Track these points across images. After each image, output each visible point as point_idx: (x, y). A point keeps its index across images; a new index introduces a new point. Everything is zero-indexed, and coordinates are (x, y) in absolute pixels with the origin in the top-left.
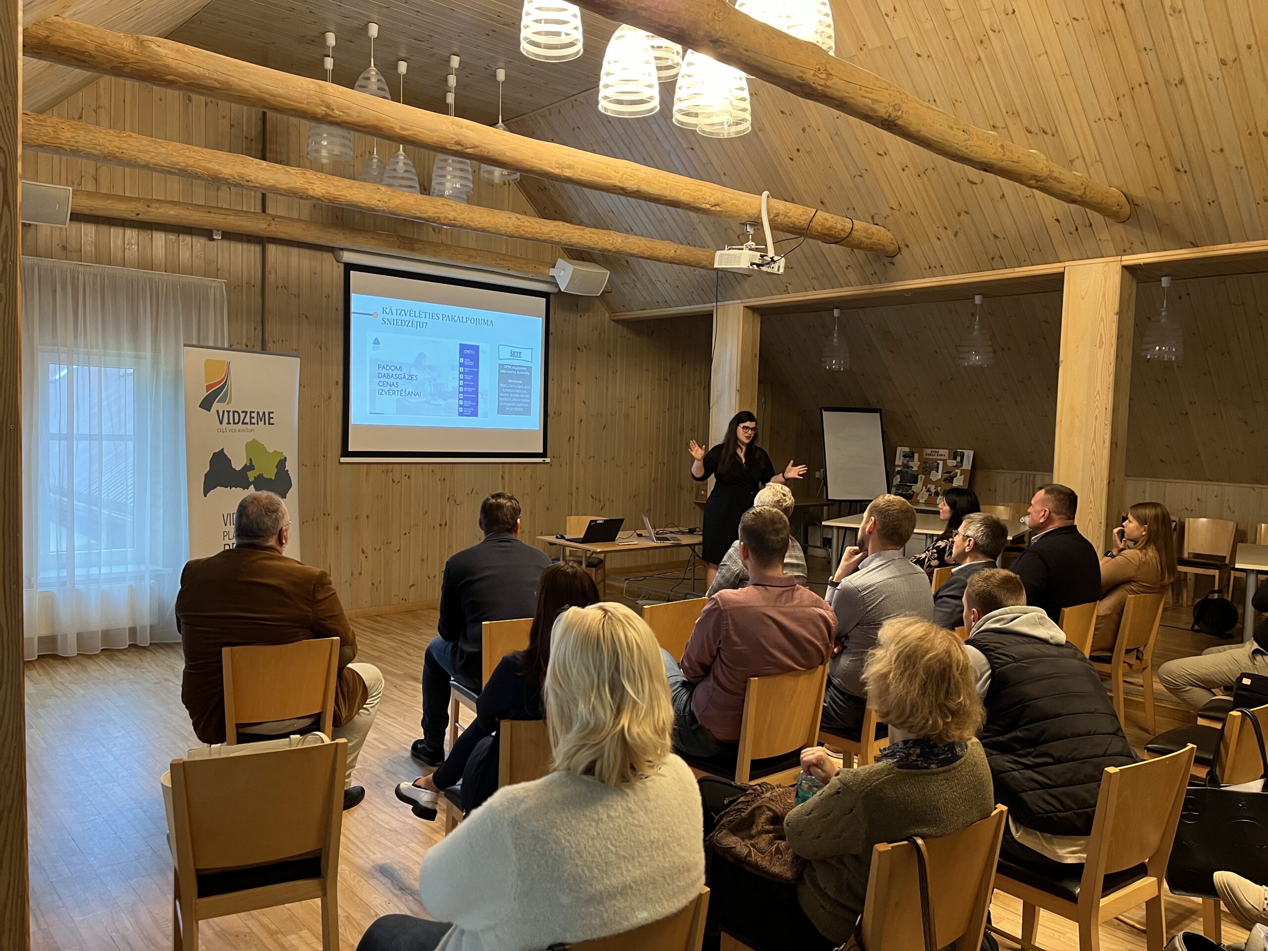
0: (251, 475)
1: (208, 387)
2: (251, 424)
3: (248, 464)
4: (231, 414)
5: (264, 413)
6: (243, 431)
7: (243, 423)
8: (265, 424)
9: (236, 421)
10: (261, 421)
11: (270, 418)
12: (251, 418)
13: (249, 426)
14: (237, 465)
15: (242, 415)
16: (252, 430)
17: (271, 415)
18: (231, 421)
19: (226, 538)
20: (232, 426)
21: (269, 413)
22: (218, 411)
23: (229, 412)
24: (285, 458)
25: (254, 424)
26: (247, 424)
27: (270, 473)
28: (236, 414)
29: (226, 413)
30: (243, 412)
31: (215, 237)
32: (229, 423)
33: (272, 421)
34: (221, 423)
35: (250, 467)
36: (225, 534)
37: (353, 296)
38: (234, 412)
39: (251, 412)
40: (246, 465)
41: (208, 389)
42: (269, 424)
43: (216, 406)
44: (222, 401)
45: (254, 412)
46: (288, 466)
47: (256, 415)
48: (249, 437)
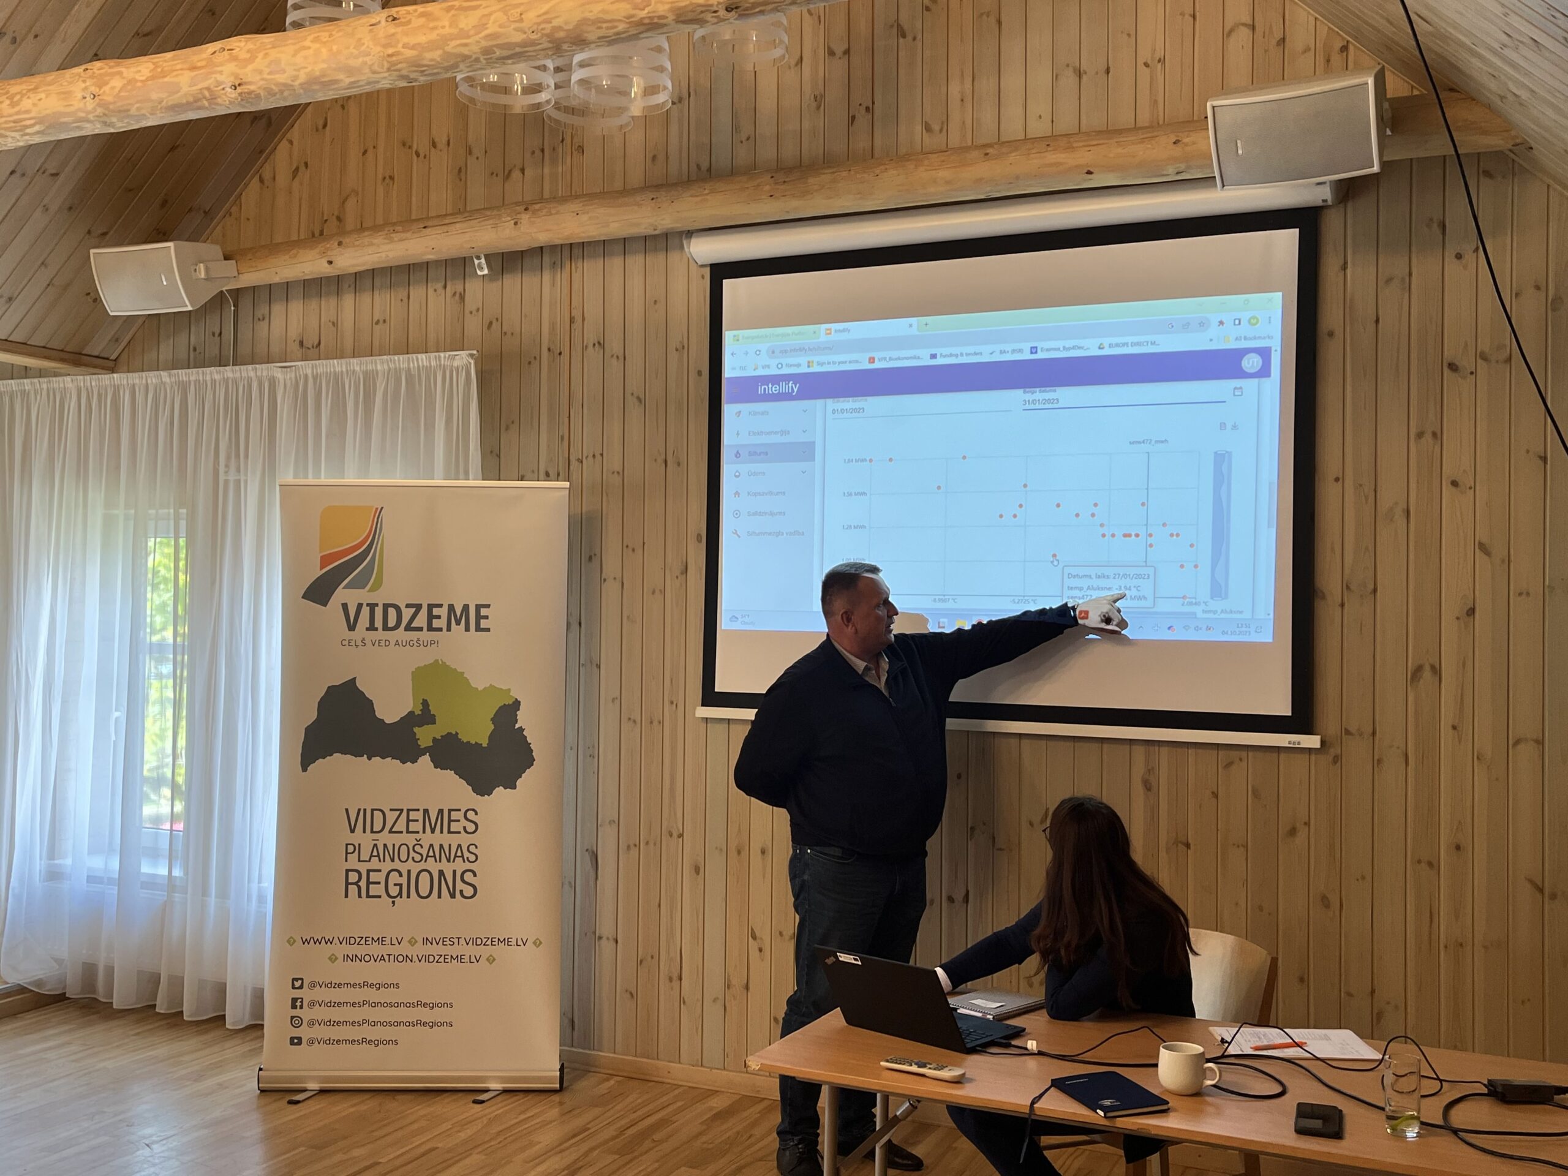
0: (425, 736)
1: (325, 560)
2: (430, 628)
3: (418, 712)
4: (379, 611)
5: (466, 608)
6: (410, 643)
7: (408, 628)
8: (467, 629)
9: (392, 622)
10: (458, 623)
11: (479, 617)
12: (431, 617)
13: (425, 635)
14: (390, 713)
15: (407, 613)
16: (433, 643)
17: (483, 612)
18: (378, 623)
19: (353, 858)
20: (380, 634)
21: (478, 607)
22: (345, 606)
23: (372, 607)
24: (517, 704)
25: (440, 630)
26: (420, 629)
27: (477, 733)
28: (392, 612)
29: (366, 611)
30: (408, 606)
31: (479, 273)
32: (372, 627)
33: (484, 624)
34: (352, 627)
35: (424, 716)
36: (351, 848)
38: (386, 607)
39: (431, 607)
40: (411, 713)
41: (323, 563)
42: (478, 629)
43: (342, 594)
44: (360, 584)
45: (441, 606)
46: (523, 720)
47: (443, 612)
48: (423, 657)
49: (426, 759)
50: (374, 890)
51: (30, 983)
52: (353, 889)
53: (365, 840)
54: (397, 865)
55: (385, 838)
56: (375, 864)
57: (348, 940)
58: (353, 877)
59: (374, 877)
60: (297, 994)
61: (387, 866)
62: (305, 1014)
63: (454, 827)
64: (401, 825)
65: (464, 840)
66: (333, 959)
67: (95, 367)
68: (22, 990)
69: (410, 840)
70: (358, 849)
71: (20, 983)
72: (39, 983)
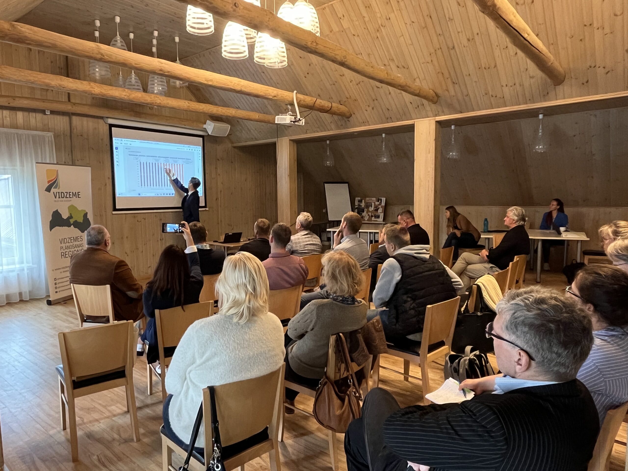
0: (72, 221)
4: (60, 194)
5: (76, 193)
6: (66, 201)
7: (66, 197)
8: (76, 197)
9: (63, 196)
10: (74, 196)
11: (78, 195)
12: (70, 195)
13: (69, 199)
14: (65, 216)
15: (65, 194)
16: (70, 201)
17: (79, 194)
19: (62, 249)
20: (61, 199)
22: (54, 193)
23: (59, 193)
24: (87, 213)
25: (71, 198)
27: (81, 220)
28: (63, 194)
30: (65, 192)
31: (47, 113)
32: (59, 198)
34: (56, 198)
35: (71, 217)
37: (114, 139)
38: (61, 193)
39: (69, 193)
40: (69, 216)
41: (48, 183)
42: (78, 197)
43: (53, 190)
44: (56, 187)
45: (71, 192)
46: (88, 217)
48: (69, 204)
49: (72, 226)
50: (67, 256)
52: (63, 256)
53: (63, 245)
54: (70, 250)
55: (67, 244)
56: (66, 250)
57: (63, 268)
58: (63, 254)
59: (66, 253)
60: (55, 282)
61: (68, 250)
62: (57, 286)
63: (79, 240)
64: (70, 241)
65: (80, 242)
66: (61, 273)
69: (71, 244)
70: (62, 247)
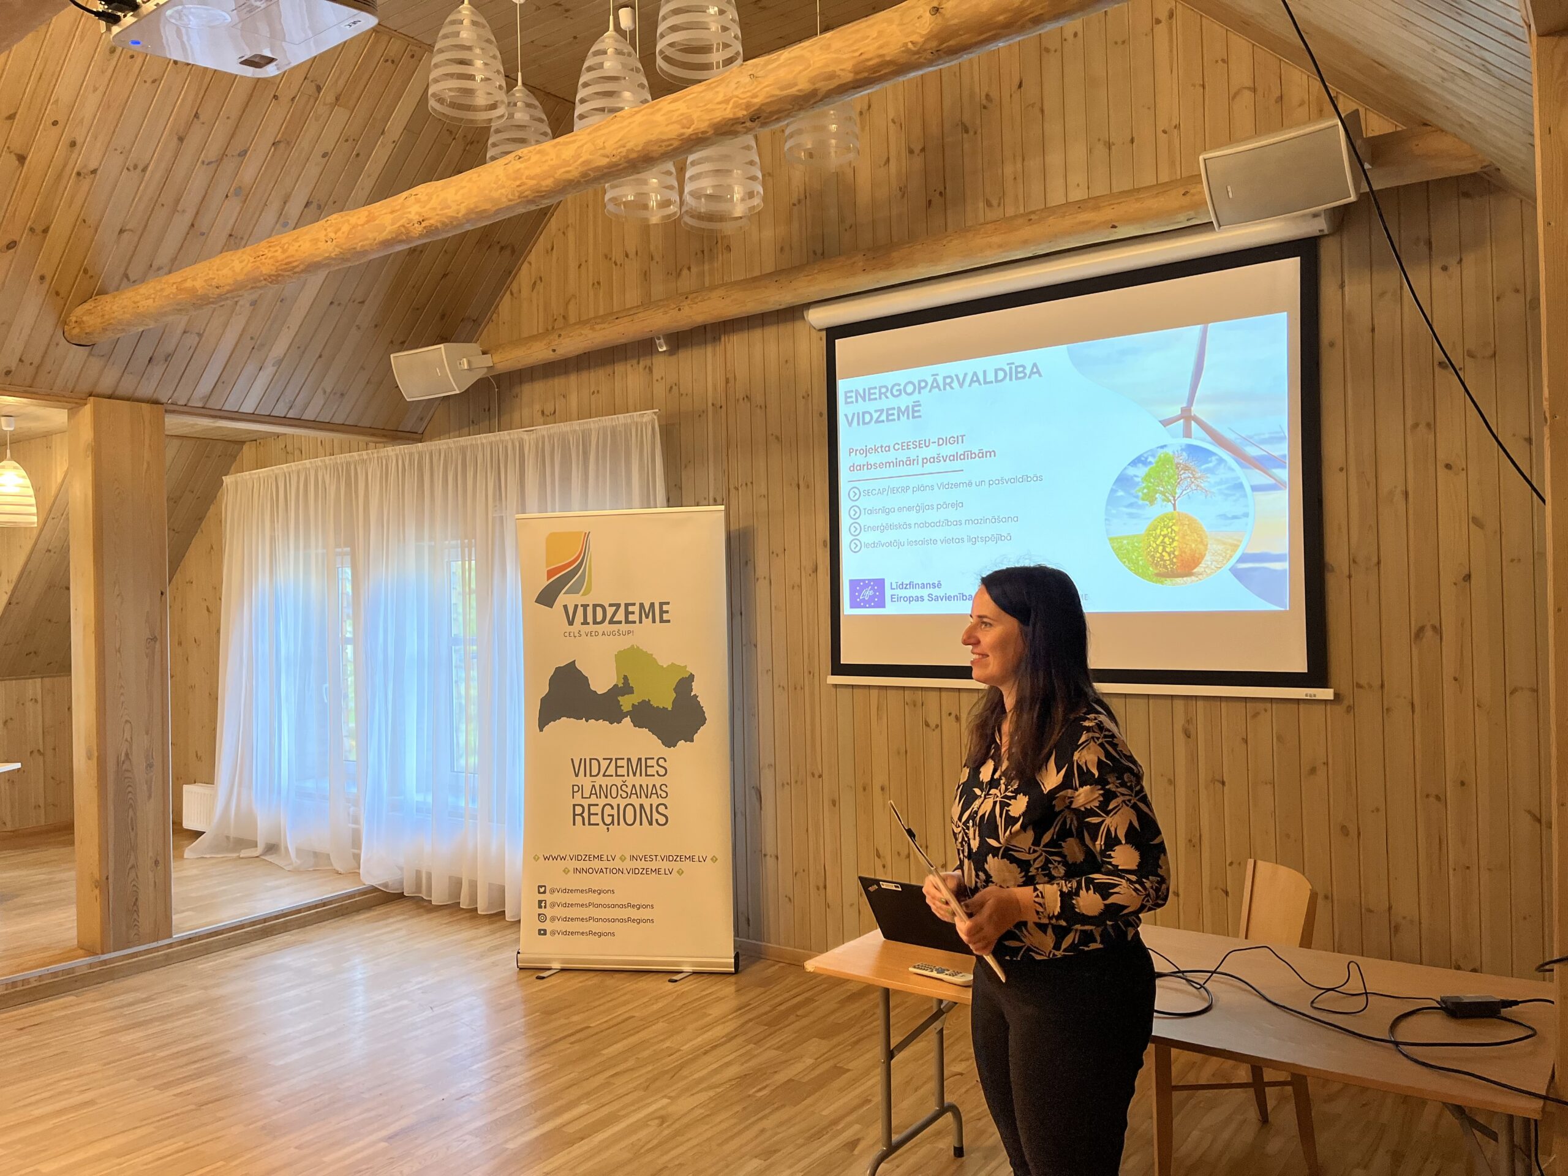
0: (627, 703)
1: (550, 574)
2: (627, 621)
3: (620, 685)
4: (590, 610)
5: (652, 605)
6: (613, 633)
7: (611, 622)
8: (654, 621)
9: (599, 618)
10: (647, 617)
11: (662, 612)
12: (627, 613)
13: (624, 627)
14: (601, 682)
15: (610, 611)
16: (629, 632)
17: (665, 608)
18: (590, 619)
19: (578, 795)
20: (591, 627)
21: (661, 604)
22: (565, 607)
23: (585, 607)
24: (692, 677)
25: (634, 622)
26: (620, 622)
27: (664, 699)
28: (599, 610)
29: (580, 610)
30: (611, 605)
31: (658, 351)
32: (585, 623)
33: (665, 617)
34: (571, 623)
35: (625, 688)
36: (576, 789)
37: (841, 384)
38: (595, 606)
39: (627, 605)
40: (616, 686)
41: (549, 576)
42: (662, 621)
43: (563, 599)
44: (574, 590)
45: (634, 604)
46: (697, 689)
47: (636, 609)
48: (623, 643)
49: (627, 720)
50: (594, 819)
51: (380, 885)
52: (579, 819)
53: (586, 782)
54: (609, 800)
55: (600, 780)
56: (593, 800)
57: (577, 858)
58: (579, 810)
59: (593, 810)
60: (542, 897)
61: (602, 801)
62: (548, 912)
63: (650, 771)
64: (611, 770)
65: (658, 781)
66: (566, 871)
67: (408, 439)
68: (375, 889)
69: (619, 781)
70: (581, 788)
71: (374, 884)
72: (386, 885)
